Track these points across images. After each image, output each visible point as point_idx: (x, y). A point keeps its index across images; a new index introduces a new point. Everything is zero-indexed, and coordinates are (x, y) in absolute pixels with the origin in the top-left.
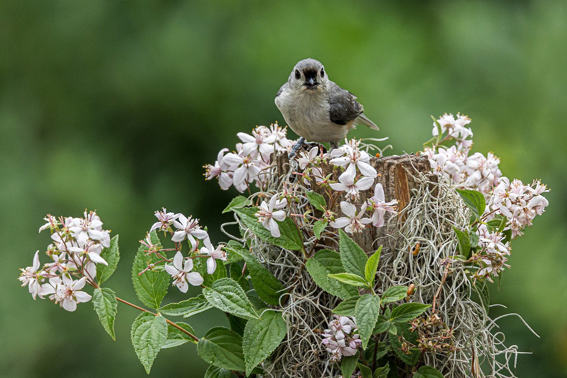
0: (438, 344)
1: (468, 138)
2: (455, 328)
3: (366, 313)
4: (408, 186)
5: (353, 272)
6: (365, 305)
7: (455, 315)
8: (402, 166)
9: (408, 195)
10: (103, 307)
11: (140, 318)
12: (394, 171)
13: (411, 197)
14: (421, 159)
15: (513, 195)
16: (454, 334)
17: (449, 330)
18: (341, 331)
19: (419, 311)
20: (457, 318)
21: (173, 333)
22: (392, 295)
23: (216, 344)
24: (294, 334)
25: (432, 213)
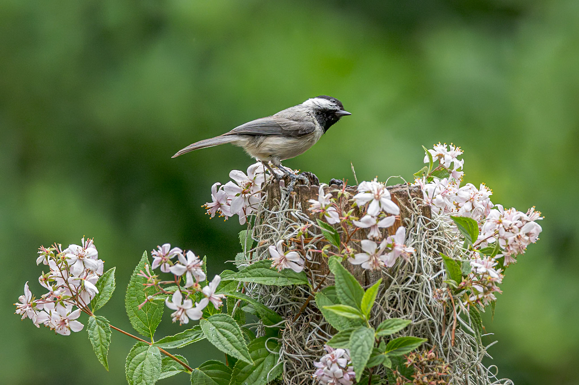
1: (459, 170)
3: (361, 345)
5: (348, 304)
6: (360, 337)
8: (395, 197)
10: (97, 336)
11: (134, 349)
14: (414, 189)
15: (507, 222)
17: (445, 367)
18: (335, 364)
19: (414, 345)
22: (387, 328)
23: (211, 378)
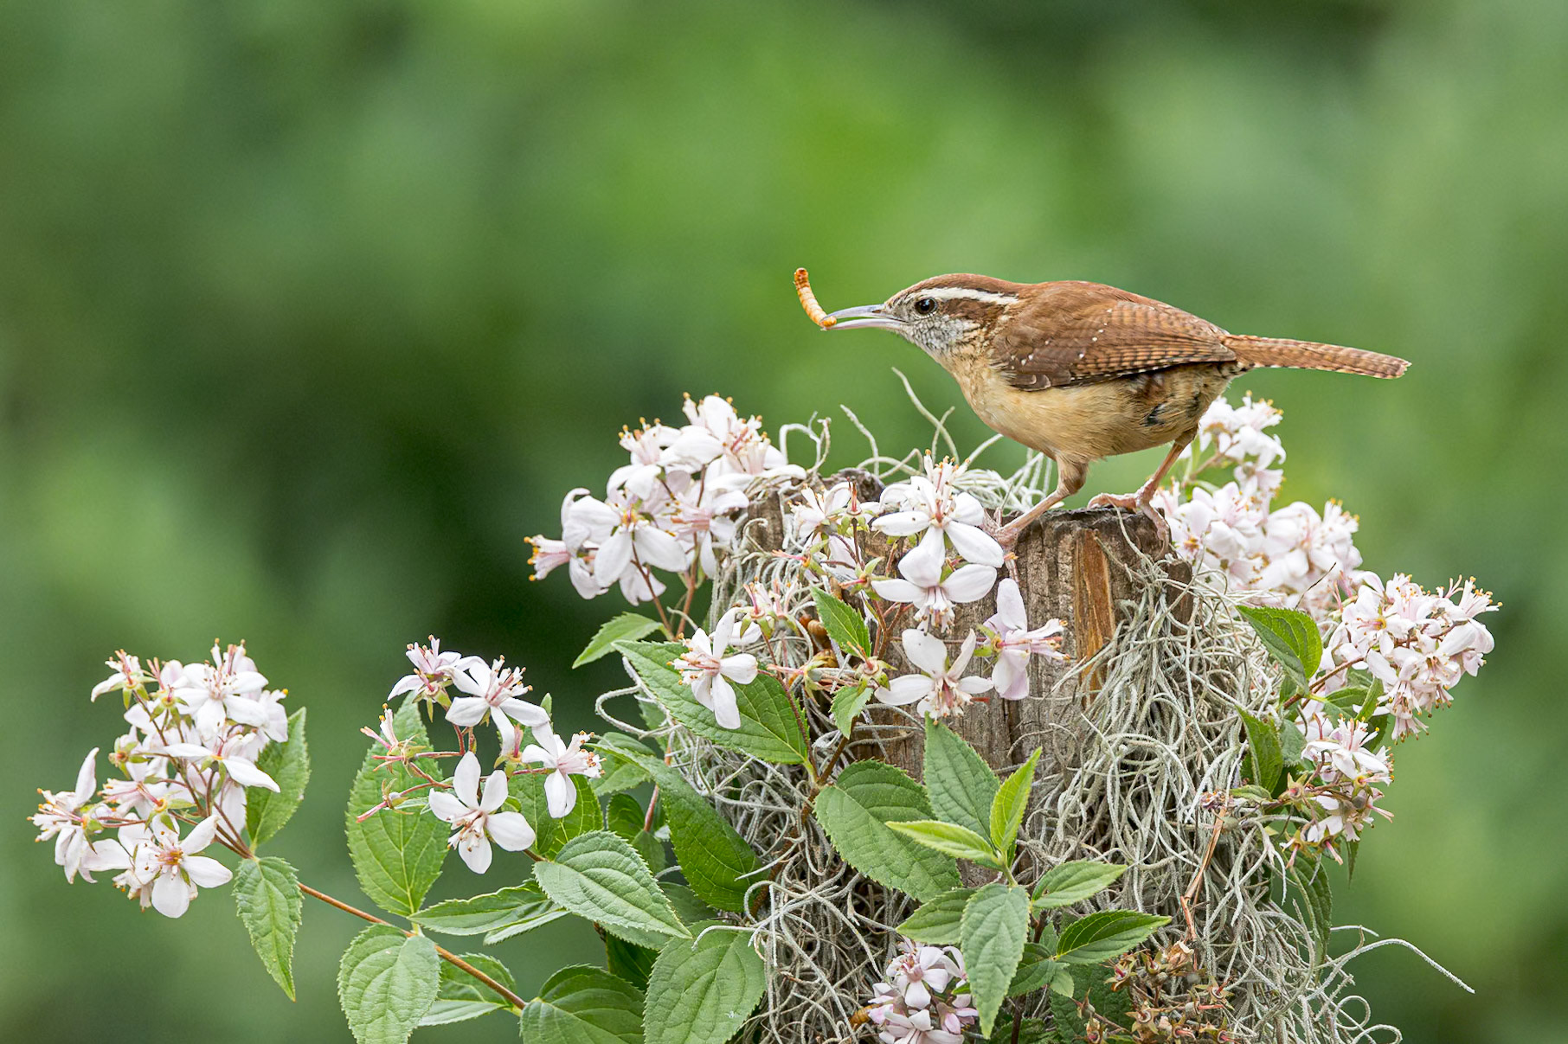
0: (1186, 1025)
1: (1273, 465)
2: (1232, 982)
3: (991, 937)
4: (1108, 591)
5: (956, 820)
6: (989, 913)
7: (1234, 947)
8: (1096, 538)
9: (1108, 618)
10: (262, 908)
11: (363, 941)
12: (1073, 552)
13: (1117, 622)
15: (1400, 623)
16: (1230, 999)
17: (1218, 989)
18: (920, 985)
19: (1137, 933)
20: (1239, 955)
21: (455, 982)
22: (1061, 887)
23: (572, 1014)
24: (786, 990)
25: (1174, 666)
